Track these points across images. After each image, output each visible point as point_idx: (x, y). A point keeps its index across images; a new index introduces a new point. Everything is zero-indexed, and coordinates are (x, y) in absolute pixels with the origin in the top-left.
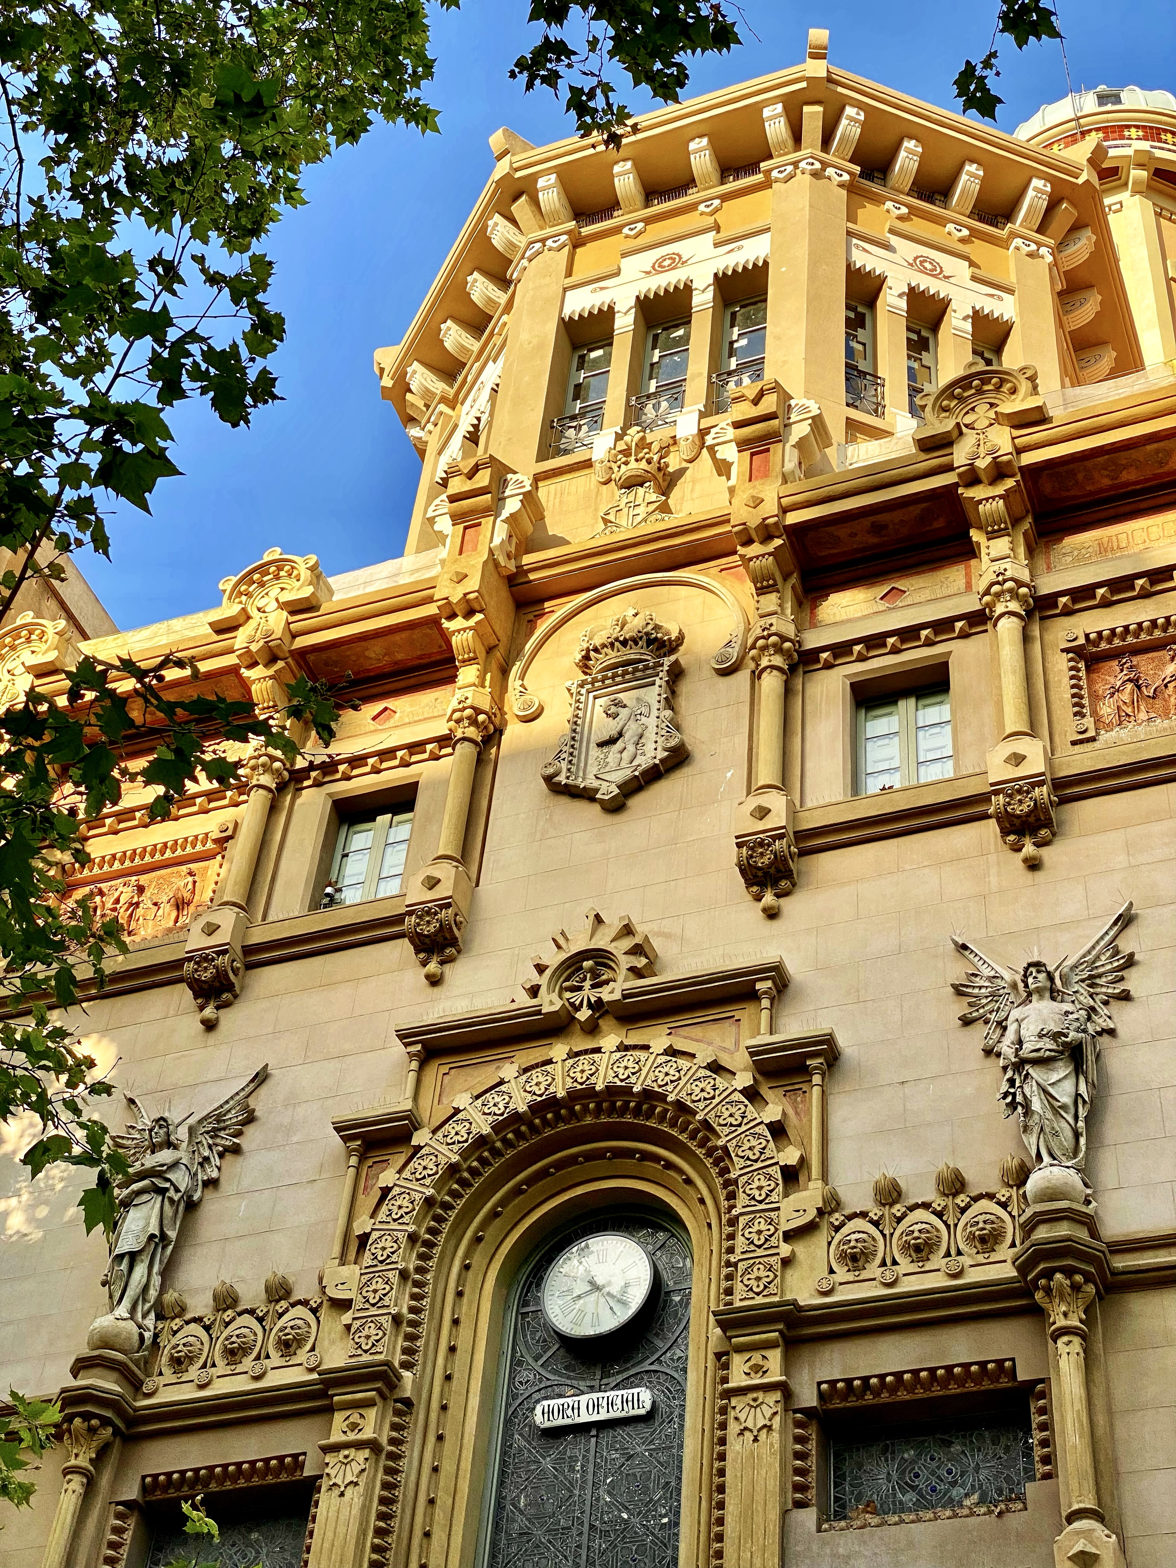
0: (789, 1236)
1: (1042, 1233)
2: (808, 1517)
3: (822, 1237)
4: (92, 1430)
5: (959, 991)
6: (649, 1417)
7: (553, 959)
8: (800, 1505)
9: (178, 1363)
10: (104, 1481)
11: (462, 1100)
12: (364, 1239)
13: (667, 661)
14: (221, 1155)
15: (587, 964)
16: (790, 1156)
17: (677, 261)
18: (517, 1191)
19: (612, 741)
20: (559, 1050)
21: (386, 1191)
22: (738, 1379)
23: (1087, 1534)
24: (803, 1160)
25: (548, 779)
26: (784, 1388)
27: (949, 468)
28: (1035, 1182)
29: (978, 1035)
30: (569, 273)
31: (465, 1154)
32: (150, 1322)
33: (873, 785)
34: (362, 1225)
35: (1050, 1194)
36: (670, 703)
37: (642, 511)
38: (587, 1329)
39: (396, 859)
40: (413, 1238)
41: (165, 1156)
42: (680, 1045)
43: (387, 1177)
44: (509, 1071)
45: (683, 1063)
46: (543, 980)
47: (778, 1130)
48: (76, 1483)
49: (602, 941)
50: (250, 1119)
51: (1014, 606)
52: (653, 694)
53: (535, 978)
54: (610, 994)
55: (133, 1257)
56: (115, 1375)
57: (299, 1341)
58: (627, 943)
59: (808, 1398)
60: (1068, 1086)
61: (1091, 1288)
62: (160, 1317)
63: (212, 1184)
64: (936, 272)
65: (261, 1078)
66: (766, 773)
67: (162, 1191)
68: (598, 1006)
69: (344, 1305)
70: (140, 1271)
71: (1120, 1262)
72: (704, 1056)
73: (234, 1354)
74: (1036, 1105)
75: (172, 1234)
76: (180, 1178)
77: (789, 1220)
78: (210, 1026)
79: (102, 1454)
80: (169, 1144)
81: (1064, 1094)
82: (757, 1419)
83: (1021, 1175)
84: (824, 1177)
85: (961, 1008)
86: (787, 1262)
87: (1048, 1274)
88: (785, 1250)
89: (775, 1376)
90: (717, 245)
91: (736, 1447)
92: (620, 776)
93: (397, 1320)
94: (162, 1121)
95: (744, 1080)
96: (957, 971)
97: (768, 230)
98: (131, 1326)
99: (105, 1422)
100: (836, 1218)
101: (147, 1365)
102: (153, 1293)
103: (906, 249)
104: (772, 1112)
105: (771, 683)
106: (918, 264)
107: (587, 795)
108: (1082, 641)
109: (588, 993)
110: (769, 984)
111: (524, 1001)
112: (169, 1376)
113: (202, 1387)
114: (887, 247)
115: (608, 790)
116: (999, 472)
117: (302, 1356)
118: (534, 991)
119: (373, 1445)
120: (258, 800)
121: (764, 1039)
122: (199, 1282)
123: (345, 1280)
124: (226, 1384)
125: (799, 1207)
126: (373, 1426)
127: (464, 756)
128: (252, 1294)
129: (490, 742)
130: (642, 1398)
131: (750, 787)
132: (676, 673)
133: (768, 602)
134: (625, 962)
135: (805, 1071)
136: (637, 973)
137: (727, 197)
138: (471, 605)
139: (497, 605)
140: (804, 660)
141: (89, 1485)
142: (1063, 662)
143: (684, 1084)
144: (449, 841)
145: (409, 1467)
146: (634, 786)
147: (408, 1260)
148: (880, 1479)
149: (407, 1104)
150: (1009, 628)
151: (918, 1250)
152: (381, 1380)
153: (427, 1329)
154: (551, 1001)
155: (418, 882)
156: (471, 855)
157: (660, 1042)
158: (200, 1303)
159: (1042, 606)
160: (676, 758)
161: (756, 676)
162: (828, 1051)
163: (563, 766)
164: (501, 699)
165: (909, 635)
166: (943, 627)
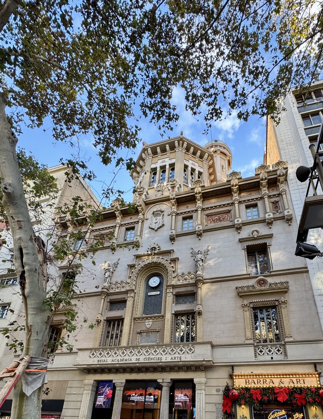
1: (198, 278)
2: (174, 304)
3: (176, 278)
7: (150, 248)
9: (112, 288)
10: (106, 299)
11: (140, 263)
12: (131, 277)
15: (153, 248)
16: (174, 270)
17: (164, 161)
18: (146, 272)
20: (150, 258)
22: (168, 292)
23: (199, 306)
25: (149, 227)
27: (194, 192)
29: (193, 258)
30: (152, 162)
31: (141, 268)
33: (184, 230)
34: (130, 275)
36: (163, 219)
37: (160, 195)
38: (153, 286)
39: (133, 235)
40: (135, 277)
42: (163, 258)
43: (133, 271)
45: (163, 260)
47: (172, 267)
48: (103, 300)
49: (155, 246)
50: (118, 264)
51: (200, 209)
52: (161, 217)
53: (148, 250)
54: (156, 252)
56: (106, 289)
58: (157, 246)
59: (174, 293)
61: (202, 284)
64: (194, 165)
66: (173, 228)
68: (154, 253)
69: (129, 283)
71: (205, 281)
72: (166, 259)
73: (118, 288)
74: (198, 265)
76: (111, 270)
78: (113, 253)
79: (105, 297)
82: (169, 295)
84: (177, 272)
85: (191, 255)
87: (198, 282)
88: (173, 279)
89: (171, 291)
90: (169, 160)
91: (167, 298)
92: (157, 227)
93: (134, 285)
95: (169, 262)
96: (191, 251)
97: (175, 158)
99: (105, 294)
100: (178, 276)
101: (109, 288)
103: (191, 162)
104: (172, 265)
105: (174, 217)
106: (193, 164)
107: (153, 229)
109: (153, 252)
110: (172, 251)
112: (111, 290)
113: (115, 291)
114: (188, 161)
115: (156, 229)
116: (199, 193)
117: (125, 288)
118: (148, 251)
119: (132, 297)
120: (117, 228)
121: (171, 257)
122: (114, 280)
123: (129, 281)
124: (117, 290)
125: (174, 275)
126: (132, 295)
127: (140, 223)
128: (119, 282)
129: (143, 222)
130: (159, 293)
131: (171, 229)
132: (163, 215)
133: (173, 207)
134: (157, 248)
135: (176, 261)
136: (158, 250)
137: (170, 153)
138: (141, 206)
139: (143, 205)
140: (177, 214)
141: (104, 300)
142: (205, 216)
143: (163, 262)
144: (139, 234)
145: (136, 299)
146: (158, 228)
147: (135, 279)
148: (181, 301)
149: (135, 263)
150: (199, 212)
151: (186, 279)
152: (133, 290)
153: (137, 286)
154: (149, 253)
155: (135, 238)
156: (141, 236)
157: (161, 257)
158: (114, 283)
159: (203, 209)
160: (163, 225)
161: (172, 216)
162: (178, 259)
163: (151, 226)
164: (144, 217)
165: (189, 212)
166: (192, 211)
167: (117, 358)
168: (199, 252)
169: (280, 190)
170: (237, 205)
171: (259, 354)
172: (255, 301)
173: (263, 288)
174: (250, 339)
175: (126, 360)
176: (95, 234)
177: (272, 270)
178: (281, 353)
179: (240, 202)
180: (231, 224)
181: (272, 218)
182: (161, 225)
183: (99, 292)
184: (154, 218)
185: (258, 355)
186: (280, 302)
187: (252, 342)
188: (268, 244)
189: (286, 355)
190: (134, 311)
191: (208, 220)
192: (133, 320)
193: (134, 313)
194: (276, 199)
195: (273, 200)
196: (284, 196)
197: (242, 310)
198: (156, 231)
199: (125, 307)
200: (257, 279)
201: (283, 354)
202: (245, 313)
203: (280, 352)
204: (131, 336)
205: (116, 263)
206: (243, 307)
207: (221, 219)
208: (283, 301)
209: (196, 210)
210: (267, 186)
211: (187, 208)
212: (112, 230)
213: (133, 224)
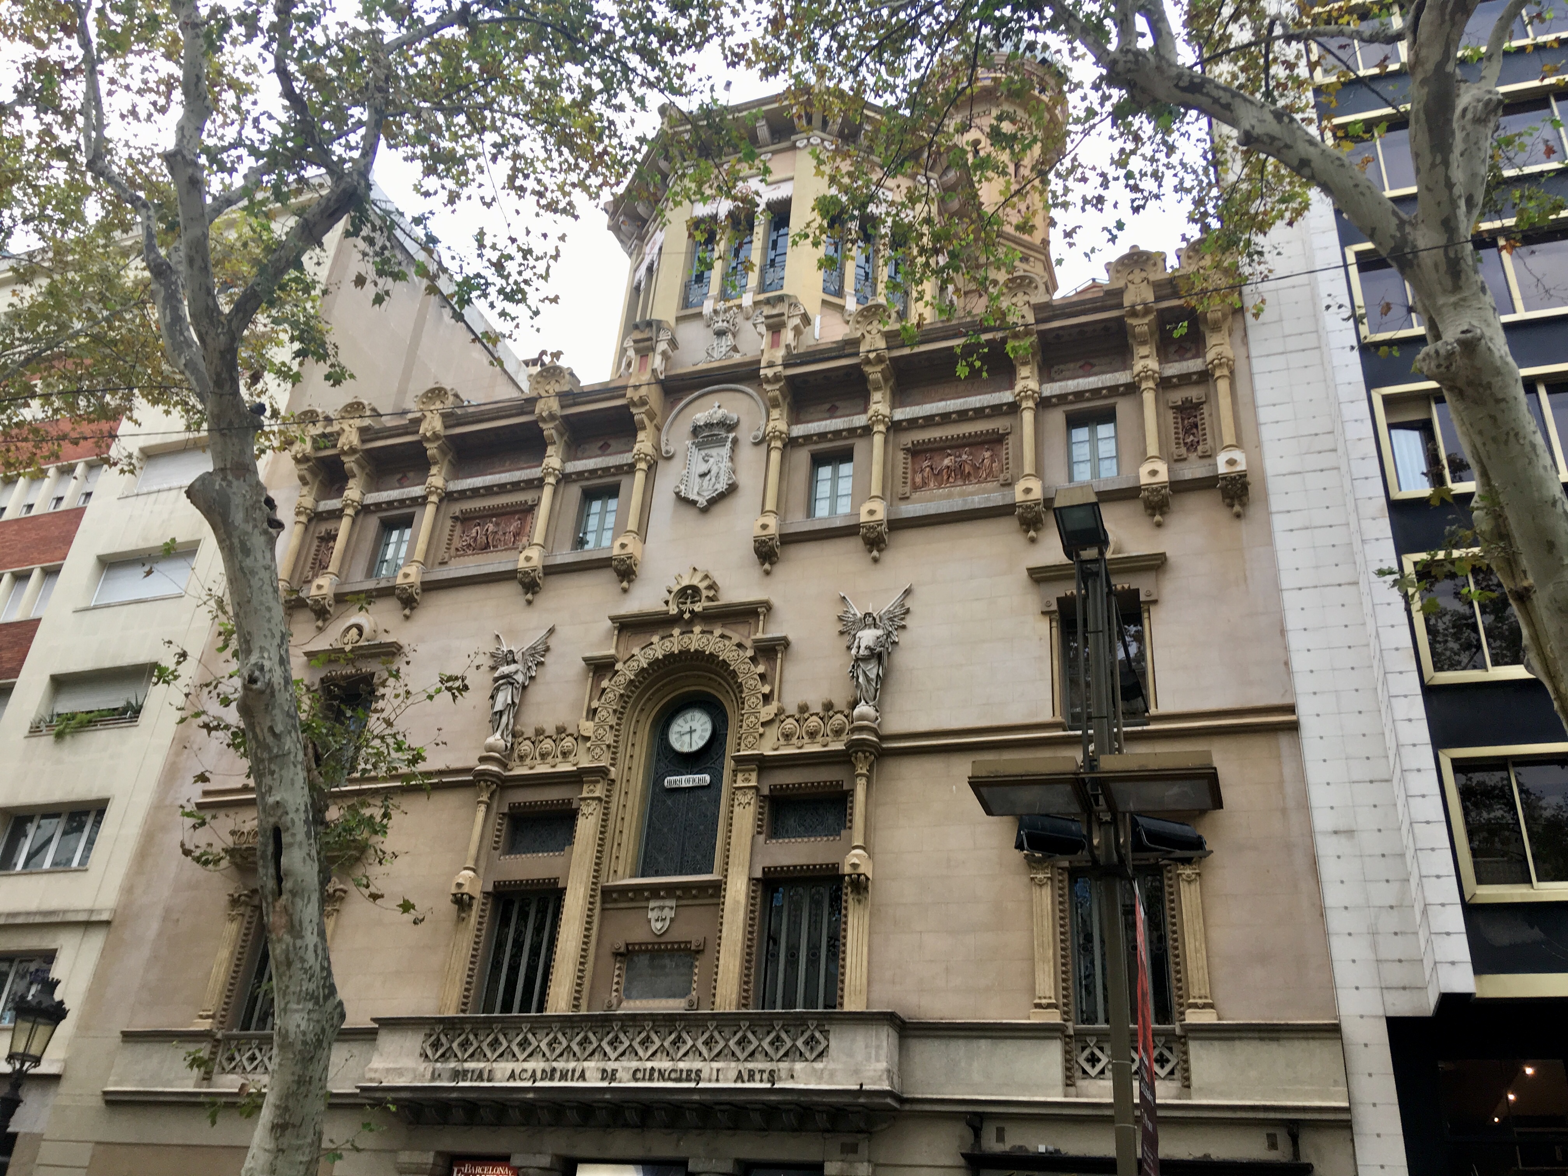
0: (763, 724)
2: (762, 838)
3: (776, 725)
4: (489, 786)
6: (709, 787)
7: (676, 588)
8: (759, 833)
9: (522, 758)
10: (495, 805)
11: (636, 651)
12: (595, 711)
13: (731, 435)
14: (536, 666)
15: (689, 592)
16: (766, 689)
18: (659, 690)
20: (676, 632)
21: (604, 690)
22: (740, 784)
23: (857, 855)
24: (772, 691)
25: (677, 494)
26: (757, 787)
27: (858, 355)
31: (637, 675)
32: (510, 739)
33: (818, 513)
34: (595, 704)
36: (732, 459)
37: (722, 351)
38: (686, 749)
39: (610, 520)
40: (615, 711)
41: (512, 668)
42: (727, 634)
43: (605, 683)
44: (655, 639)
45: (727, 642)
46: (671, 598)
47: (762, 677)
48: (483, 807)
49: (696, 581)
50: (547, 649)
51: (882, 427)
53: (667, 596)
54: (698, 608)
56: (496, 764)
57: (570, 752)
58: (706, 583)
59: (766, 791)
60: (875, 671)
61: (872, 758)
63: (533, 678)
65: (551, 631)
66: (770, 505)
68: (692, 612)
69: (588, 738)
71: (884, 746)
72: (736, 639)
73: (543, 756)
75: (517, 701)
76: (520, 678)
77: (764, 718)
78: (529, 602)
79: (493, 794)
80: (514, 662)
82: (746, 800)
84: (779, 699)
86: (761, 736)
87: (857, 752)
88: (761, 730)
89: (753, 783)
90: (769, 184)
91: (736, 809)
93: (609, 746)
94: (511, 652)
95: (751, 653)
97: (792, 179)
99: (493, 783)
100: (782, 717)
101: (509, 757)
104: (761, 669)
105: (775, 456)
107: (694, 503)
108: (910, 444)
109: (689, 606)
110: (764, 609)
111: (662, 607)
112: (518, 763)
113: (531, 769)
115: (702, 502)
117: (571, 759)
118: (667, 603)
119: (599, 799)
120: (547, 491)
121: (759, 635)
122: (530, 721)
123: (588, 727)
124: (541, 768)
125: (768, 712)
126: (599, 791)
127: (640, 477)
128: (550, 730)
129: (652, 468)
130: (706, 779)
131: (762, 512)
132: (735, 441)
133: (776, 413)
134: (705, 593)
135: (776, 652)
136: (710, 599)
137: (774, 153)
138: (644, 401)
139: (653, 395)
140: (791, 444)
141: (488, 807)
142: (901, 455)
143: (727, 652)
144: (632, 524)
145: (613, 806)
147: (612, 720)
148: (791, 822)
149: (612, 651)
150: (878, 440)
151: (812, 734)
152: (601, 773)
153: (621, 749)
154: (673, 610)
155: (617, 544)
156: (642, 531)
157: (718, 632)
158: (530, 732)
159: (894, 429)
160: (732, 489)
161: (769, 451)
162: (785, 643)
163: (682, 487)
164: (657, 448)
165: (837, 434)
166: (852, 432)
167: (530, 1065)
169: (1208, 359)
170: (1028, 417)
175: (563, 1077)
176: (457, 508)
177: (1152, 712)
182: (721, 487)
183: (468, 772)
184: (697, 456)
185: (1079, 1074)
190: (605, 860)
192: (598, 899)
193: (604, 867)
194: (1193, 392)
195: (1179, 396)
196: (1222, 387)
198: (705, 510)
199: (570, 841)
204: (589, 966)
209: (867, 432)
211: (832, 413)
212: (526, 497)
213: (614, 475)
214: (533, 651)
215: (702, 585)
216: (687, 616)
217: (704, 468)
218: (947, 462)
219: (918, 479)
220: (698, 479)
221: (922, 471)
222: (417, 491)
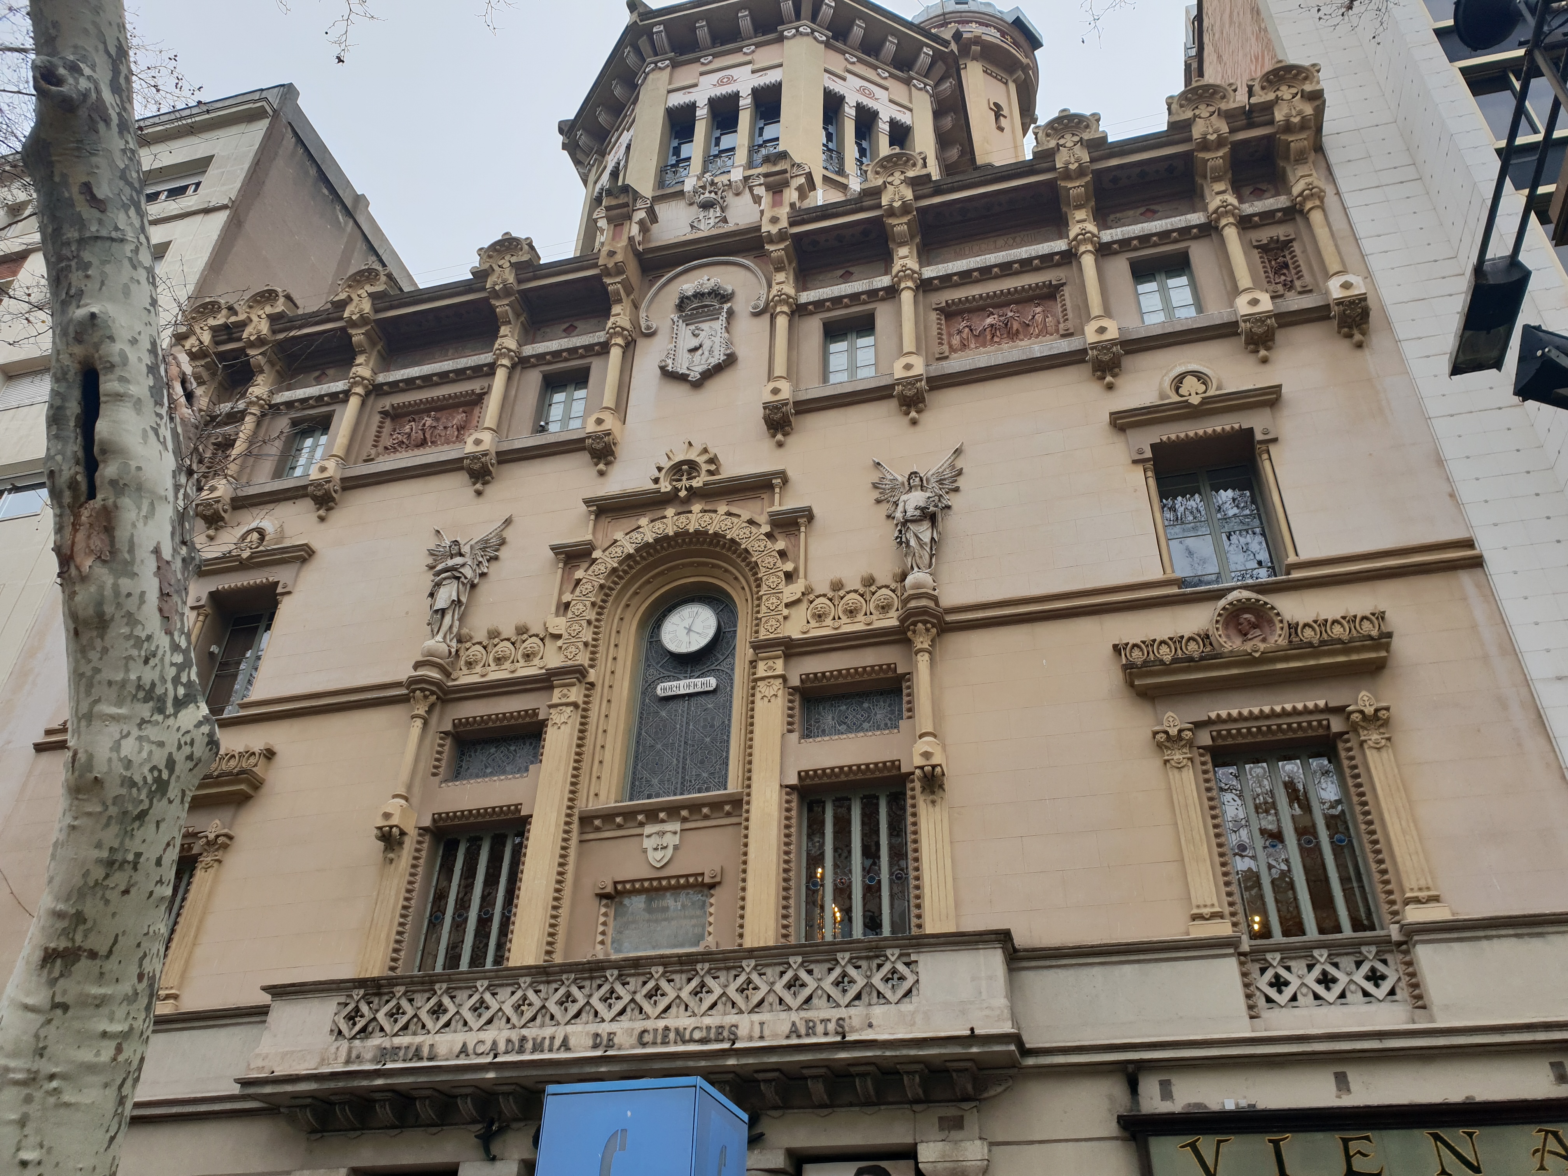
0: (787, 605)
1: (913, 604)
2: (795, 736)
3: (805, 605)
4: (426, 697)
5: (875, 486)
6: (714, 691)
7: (667, 464)
8: (790, 731)
9: (470, 664)
10: (434, 720)
11: (619, 535)
12: (567, 605)
13: (726, 306)
14: (488, 561)
15: (685, 467)
16: (789, 567)
17: (731, 80)
18: (648, 582)
19: (695, 349)
20: (670, 512)
21: (578, 582)
22: (761, 673)
23: (928, 743)
24: (796, 568)
25: (663, 369)
26: (784, 678)
27: (879, 206)
28: (910, 580)
29: (884, 509)
30: (670, 84)
31: (621, 563)
32: (454, 644)
33: (833, 379)
34: (567, 597)
35: (917, 586)
37: (712, 222)
38: (683, 650)
39: (578, 408)
40: (593, 604)
41: (458, 560)
42: (734, 510)
43: (579, 574)
44: (643, 521)
45: (735, 520)
46: (662, 475)
47: (782, 554)
48: (419, 723)
49: (692, 456)
50: (503, 542)
51: (910, 284)
53: (656, 474)
54: (697, 483)
55: (443, 611)
56: (437, 670)
57: (534, 654)
58: (705, 457)
59: (795, 681)
61: (934, 631)
62: (459, 641)
63: (483, 575)
64: (871, 96)
65: (508, 522)
66: (780, 369)
67: (458, 578)
68: (690, 489)
69: (559, 637)
70: (448, 619)
71: (949, 618)
72: (746, 516)
73: (499, 660)
74: (913, 543)
75: (464, 599)
76: (468, 572)
77: (788, 597)
78: (479, 493)
79: (432, 707)
80: (461, 555)
81: (926, 537)
82: (769, 692)
83: (903, 577)
84: (805, 577)
85: (876, 494)
86: (785, 618)
87: (915, 624)
88: (785, 612)
89: (780, 671)
90: (753, 72)
91: (759, 705)
92: (700, 369)
93: (586, 644)
94: (456, 542)
95: (766, 528)
96: (875, 477)
97: (781, 65)
98: (444, 646)
99: (433, 693)
100: (811, 597)
101: (453, 665)
102: (455, 630)
103: (855, 81)
104: (781, 545)
105: (782, 322)
106: (862, 90)
107: (682, 378)
108: (944, 304)
109: (685, 483)
110: (779, 480)
111: (651, 486)
112: (465, 671)
113: (483, 676)
114: (844, 79)
115: (694, 375)
116: (906, 209)
117: (536, 661)
118: (656, 481)
119: (575, 705)
120: (501, 375)
121: (776, 508)
122: (479, 626)
123: (558, 625)
124: (496, 674)
125: (793, 591)
126: (575, 694)
127: (615, 353)
128: (508, 631)
129: (629, 346)
130: (711, 682)
131: (770, 377)
132: (731, 313)
133: (780, 277)
134: (705, 467)
135: (797, 525)
136: (710, 473)
137: (758, 45)
138: (619, 270)
139: (632, 270)
140: (799, 311)
141: (426, 723)
142: (934, 316)
143: (735, 530)
144: (609, 399)
145: (593, 715)
146: (709, 374)
147: (592, 615)
148: (829, 719)
149: (589, 537)
150: (907, 297)
151: (851, 612)
152: (578, 673)
153: (601, 649)
154: (665, 486)
155: (591, 421)
156: (621, 408)
157: (722, 508)
158: (480, 635)
159: (925, 287)
160: (731, 360)
161: (773, 318)
162: (808, 515)
163: (670, 361)
164: (636, 323)
165: (855, 297)
166: (873, 294)
167: (489, 1036)
168: (915, 481)
169: (1296, 191)
170: (1088, 262)
171: (1269, 1000)
172: (1224, 714)
173: (1257, 645)
174: (1214, 916)
175: (538, 1047)
176: (387, 403)
177: (1292, 559)
178: (1392, 992)
179: (1104, 251)
180: (1063, 346)
181: (1269, 315)
182: (718, 357)
183: (398, 685)
184: (685, 332)
185: (1262, 1002)
186: (1356, 717)
187: (1223, 929)
188: (1259, 436)
189: (1419, 1001)
190: (584, 780)
191: (950, 335)
192: (575, 827)
193: (583, 787)
194: (1280, 232)
195: (1264, 235)
196: (1316, 217)
197: (1159, 763)
198: (697, 384)
199: (536, 757)
200: (1222, 603)
201: (1400, 995)
202: (1174, 775)
203: (1386, 986)
204: (564, 912)
205: (494, 541)
206: (1160, 746)
207: (1016, 326)
208: (1370, 710)
209: (892, 292)
210: (1229, 175)
211: (847, 277)
212: (476, 386)
213: (582, 357)
214: (485, 544)
215: (701, 460)
216: (682, 494)
217: (695, 343)
218: (989, 321)
219: (956, 341)
220: (688, 355)
221: (960, 332)
222: (339, 386)
